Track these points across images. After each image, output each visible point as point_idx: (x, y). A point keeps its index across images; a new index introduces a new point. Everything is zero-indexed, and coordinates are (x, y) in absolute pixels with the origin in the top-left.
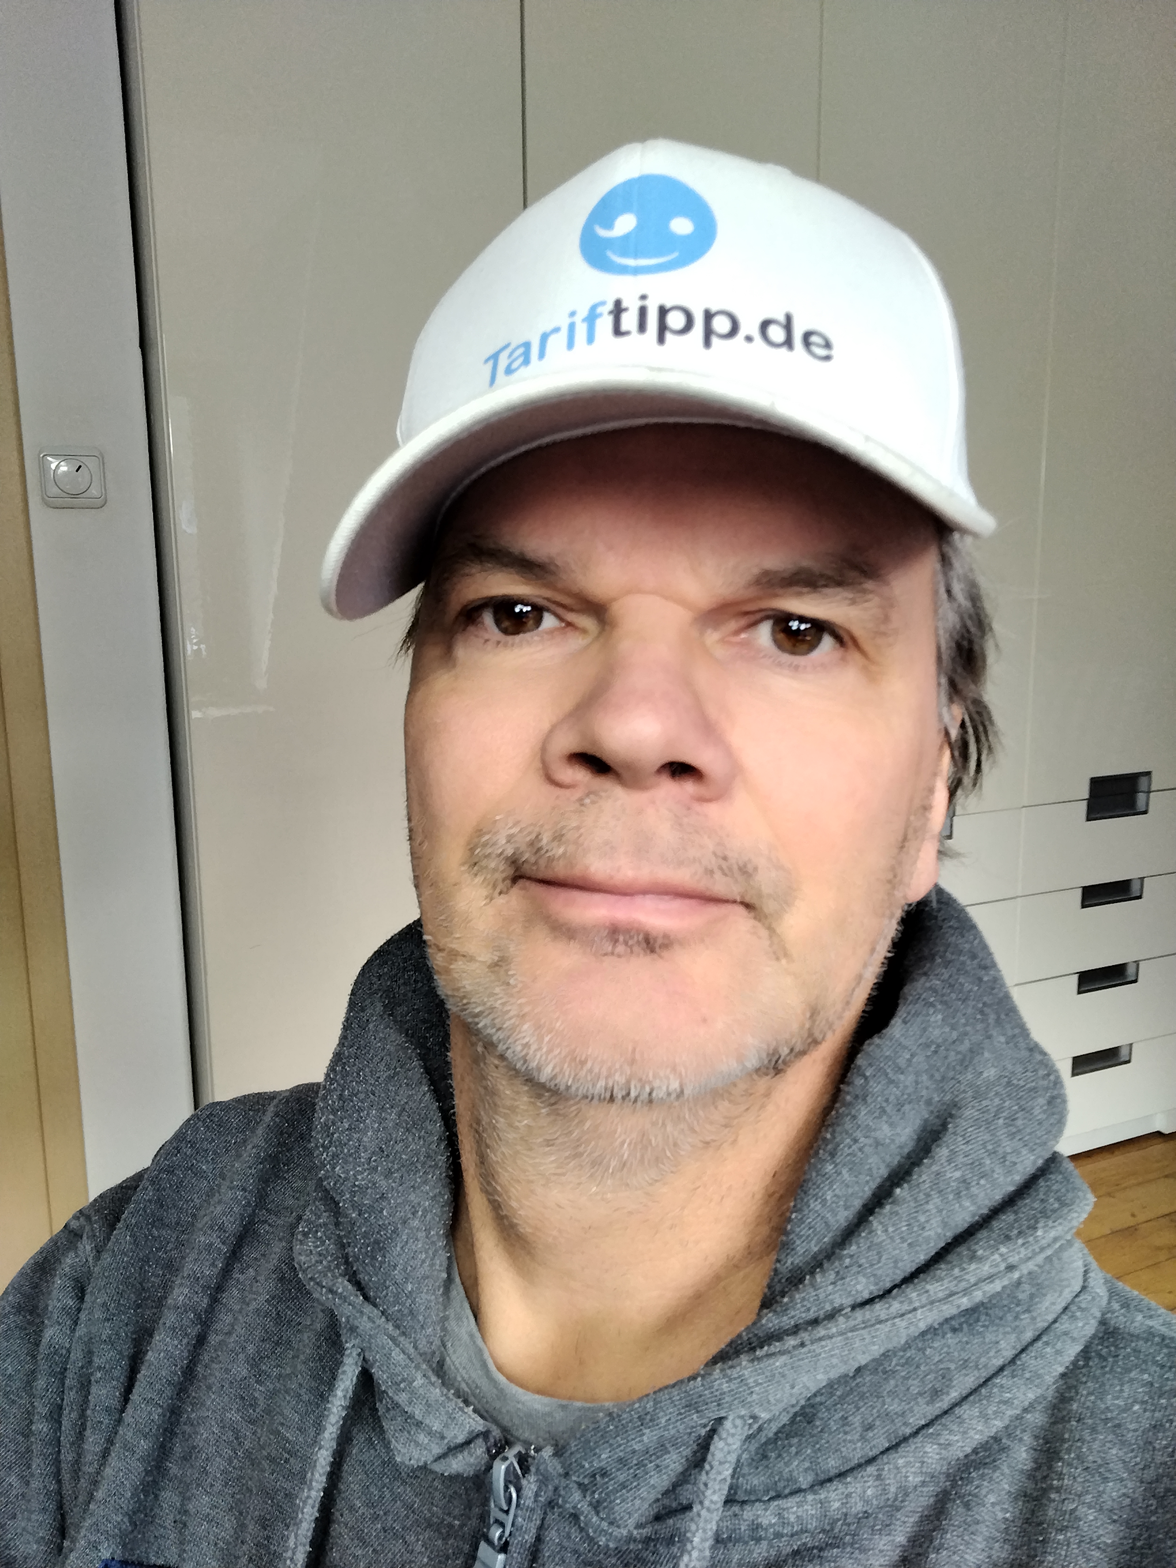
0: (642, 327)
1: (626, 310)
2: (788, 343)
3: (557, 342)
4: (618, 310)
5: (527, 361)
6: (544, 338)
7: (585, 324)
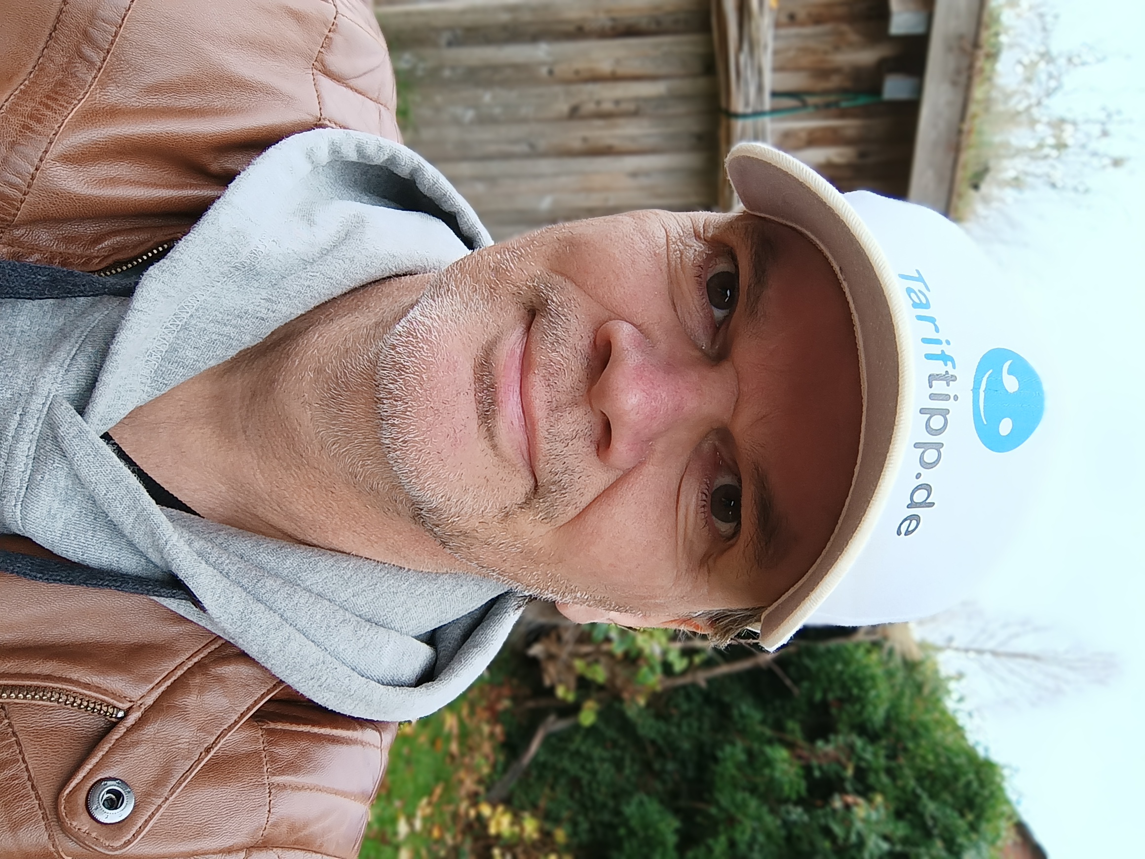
2: (913, 505)
5: (915, 305)
7: (940, 353)
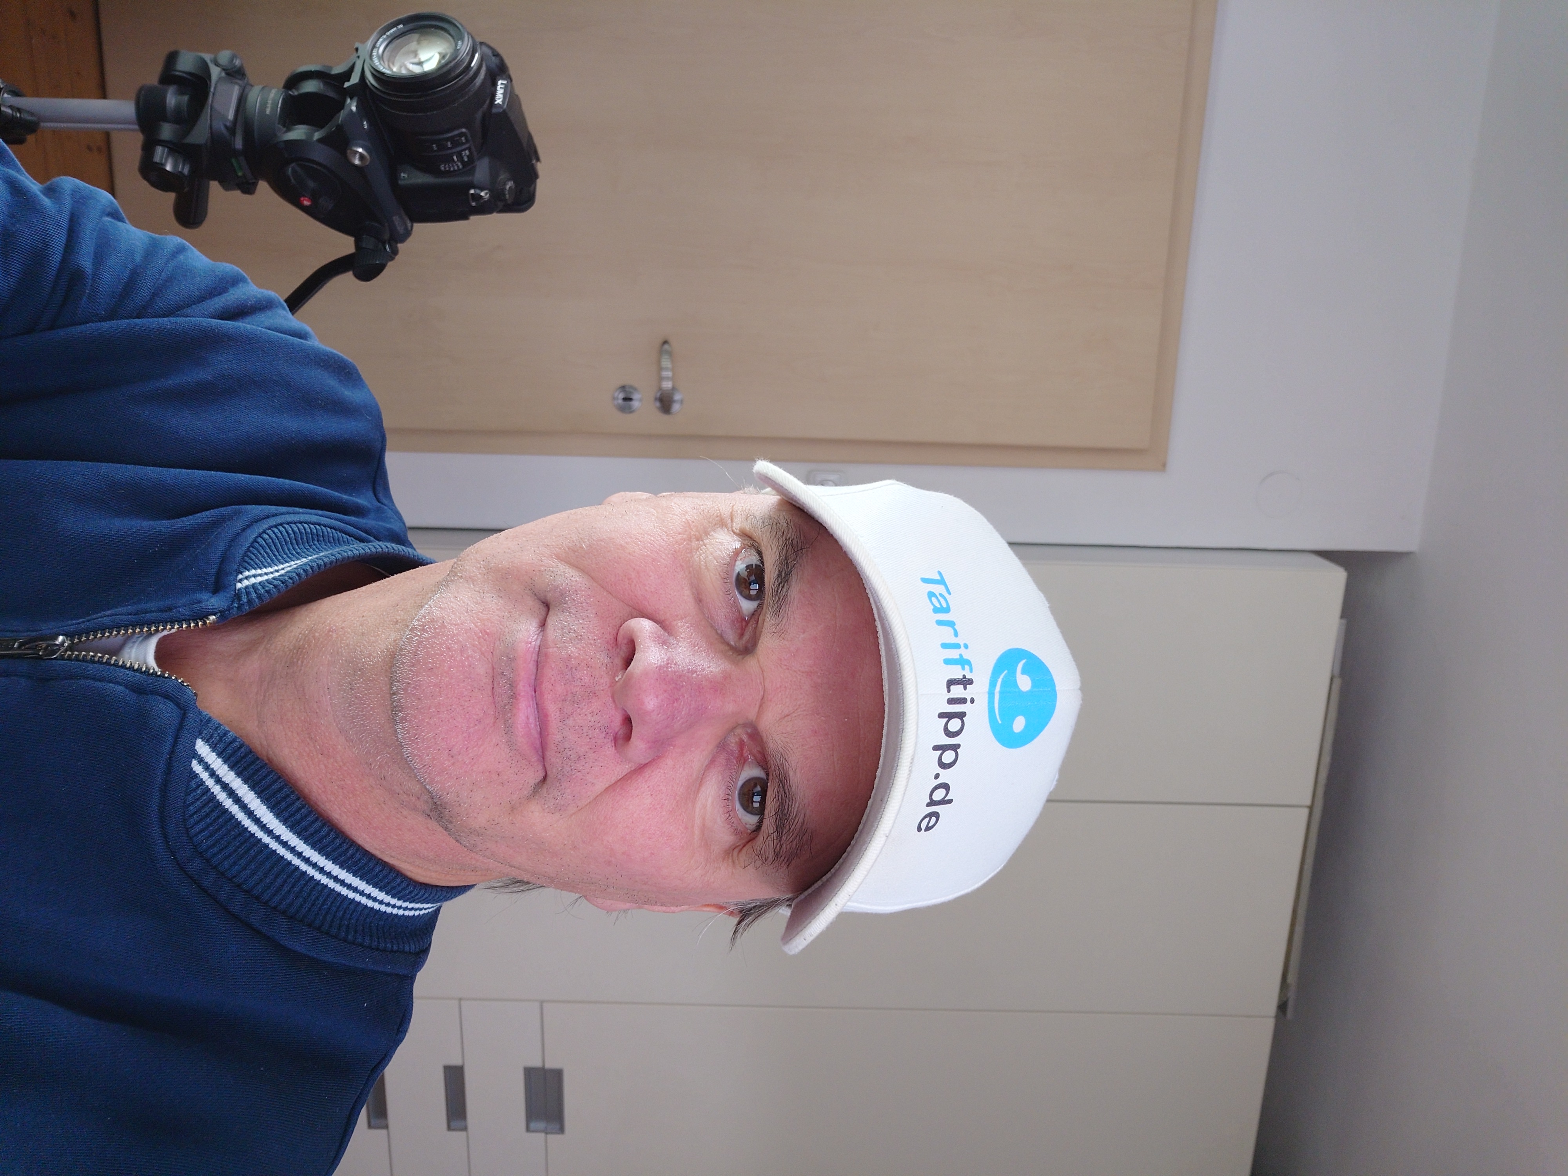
0: (951, 701)
1: (965, 688)
2: (932, 803)
3: (946, 636)
4: (966, 682)
5: (936, 610)
6: (951, 624)
7: (958, 657)
